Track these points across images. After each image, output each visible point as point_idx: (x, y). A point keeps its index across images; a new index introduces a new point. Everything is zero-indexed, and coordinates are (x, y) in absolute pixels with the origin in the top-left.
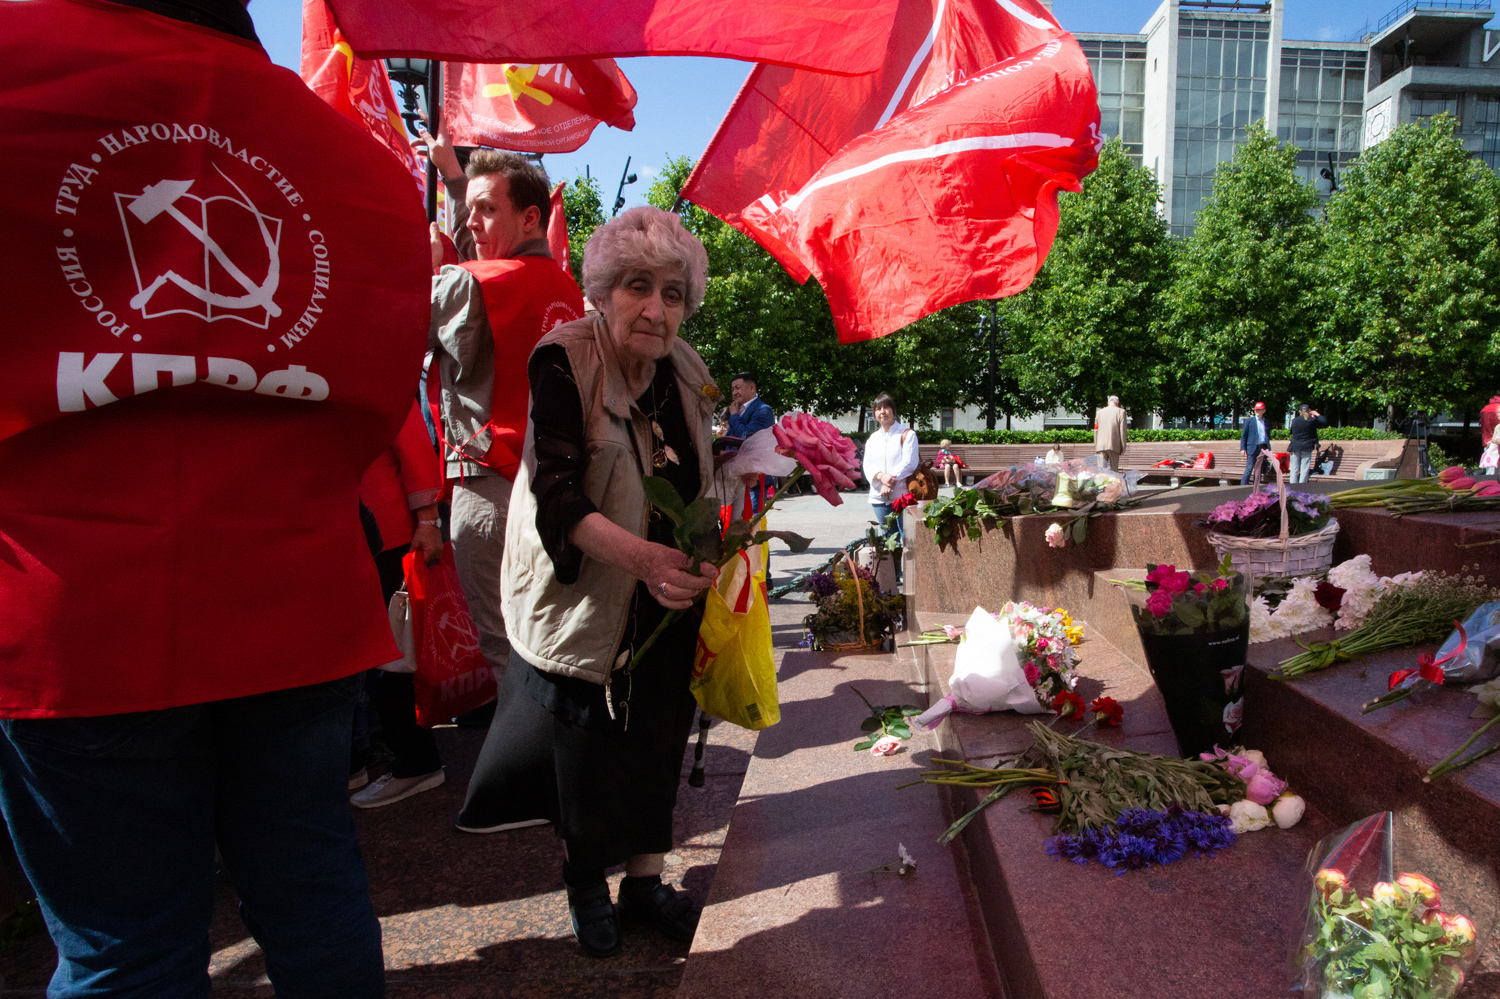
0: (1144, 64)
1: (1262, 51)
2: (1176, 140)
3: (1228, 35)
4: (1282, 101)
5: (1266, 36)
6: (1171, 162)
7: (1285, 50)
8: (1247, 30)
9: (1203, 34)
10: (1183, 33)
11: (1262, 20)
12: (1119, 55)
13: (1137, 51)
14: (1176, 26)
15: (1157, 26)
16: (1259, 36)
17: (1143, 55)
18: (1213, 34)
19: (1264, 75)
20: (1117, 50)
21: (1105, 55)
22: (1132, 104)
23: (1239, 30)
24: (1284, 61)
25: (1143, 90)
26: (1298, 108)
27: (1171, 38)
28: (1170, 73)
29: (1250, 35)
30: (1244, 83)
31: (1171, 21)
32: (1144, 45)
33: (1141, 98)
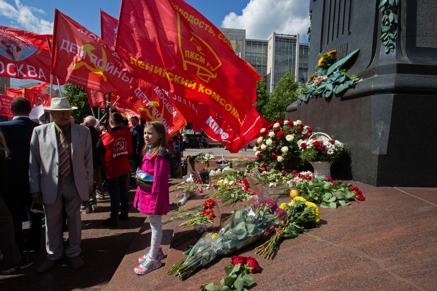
0: (267, 47)
1: (295, 45)
2: (275, 65)
3: (287, 42)
4: (300, 57)
5: (296, 42)
6: (274, 70)
7: (300, 45)
8: (291, 41)
9: (281, 41)
10: (276, 41)
11: (295, 39)
12: (262, 45)
13: (266, 44)
14: (275, 39)
15: (270, 39)
16: (294, 42)
17: (267, 45)
18: (283, 41)
19: (295, 51)
20: (261, 44)
21: (258, 45)
22: (264, 56)
23: (289, 41)
24: (300, 48)
25: (267, 53)
26: (303, 58)
27: (273, 42)
28: (273, 49)
29: (292, 42)
30: (291, 53)
31: (274, 38)
32: (268, 43)
33: (267, 55)
